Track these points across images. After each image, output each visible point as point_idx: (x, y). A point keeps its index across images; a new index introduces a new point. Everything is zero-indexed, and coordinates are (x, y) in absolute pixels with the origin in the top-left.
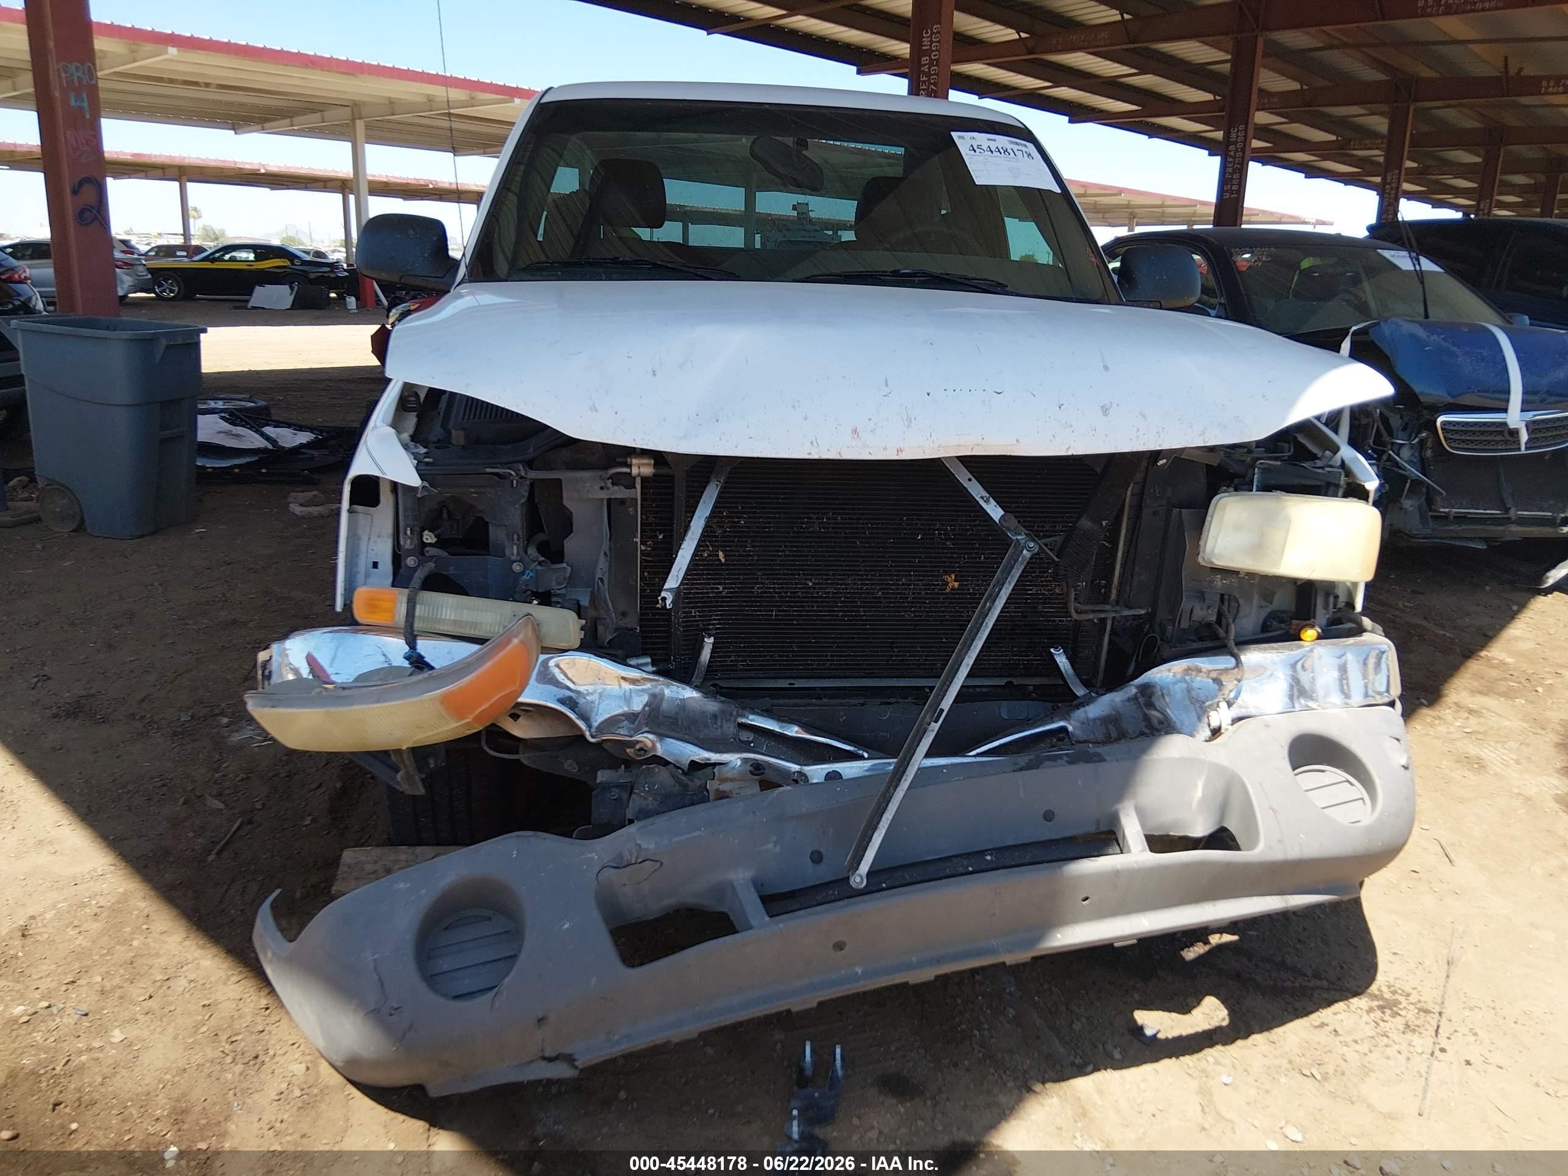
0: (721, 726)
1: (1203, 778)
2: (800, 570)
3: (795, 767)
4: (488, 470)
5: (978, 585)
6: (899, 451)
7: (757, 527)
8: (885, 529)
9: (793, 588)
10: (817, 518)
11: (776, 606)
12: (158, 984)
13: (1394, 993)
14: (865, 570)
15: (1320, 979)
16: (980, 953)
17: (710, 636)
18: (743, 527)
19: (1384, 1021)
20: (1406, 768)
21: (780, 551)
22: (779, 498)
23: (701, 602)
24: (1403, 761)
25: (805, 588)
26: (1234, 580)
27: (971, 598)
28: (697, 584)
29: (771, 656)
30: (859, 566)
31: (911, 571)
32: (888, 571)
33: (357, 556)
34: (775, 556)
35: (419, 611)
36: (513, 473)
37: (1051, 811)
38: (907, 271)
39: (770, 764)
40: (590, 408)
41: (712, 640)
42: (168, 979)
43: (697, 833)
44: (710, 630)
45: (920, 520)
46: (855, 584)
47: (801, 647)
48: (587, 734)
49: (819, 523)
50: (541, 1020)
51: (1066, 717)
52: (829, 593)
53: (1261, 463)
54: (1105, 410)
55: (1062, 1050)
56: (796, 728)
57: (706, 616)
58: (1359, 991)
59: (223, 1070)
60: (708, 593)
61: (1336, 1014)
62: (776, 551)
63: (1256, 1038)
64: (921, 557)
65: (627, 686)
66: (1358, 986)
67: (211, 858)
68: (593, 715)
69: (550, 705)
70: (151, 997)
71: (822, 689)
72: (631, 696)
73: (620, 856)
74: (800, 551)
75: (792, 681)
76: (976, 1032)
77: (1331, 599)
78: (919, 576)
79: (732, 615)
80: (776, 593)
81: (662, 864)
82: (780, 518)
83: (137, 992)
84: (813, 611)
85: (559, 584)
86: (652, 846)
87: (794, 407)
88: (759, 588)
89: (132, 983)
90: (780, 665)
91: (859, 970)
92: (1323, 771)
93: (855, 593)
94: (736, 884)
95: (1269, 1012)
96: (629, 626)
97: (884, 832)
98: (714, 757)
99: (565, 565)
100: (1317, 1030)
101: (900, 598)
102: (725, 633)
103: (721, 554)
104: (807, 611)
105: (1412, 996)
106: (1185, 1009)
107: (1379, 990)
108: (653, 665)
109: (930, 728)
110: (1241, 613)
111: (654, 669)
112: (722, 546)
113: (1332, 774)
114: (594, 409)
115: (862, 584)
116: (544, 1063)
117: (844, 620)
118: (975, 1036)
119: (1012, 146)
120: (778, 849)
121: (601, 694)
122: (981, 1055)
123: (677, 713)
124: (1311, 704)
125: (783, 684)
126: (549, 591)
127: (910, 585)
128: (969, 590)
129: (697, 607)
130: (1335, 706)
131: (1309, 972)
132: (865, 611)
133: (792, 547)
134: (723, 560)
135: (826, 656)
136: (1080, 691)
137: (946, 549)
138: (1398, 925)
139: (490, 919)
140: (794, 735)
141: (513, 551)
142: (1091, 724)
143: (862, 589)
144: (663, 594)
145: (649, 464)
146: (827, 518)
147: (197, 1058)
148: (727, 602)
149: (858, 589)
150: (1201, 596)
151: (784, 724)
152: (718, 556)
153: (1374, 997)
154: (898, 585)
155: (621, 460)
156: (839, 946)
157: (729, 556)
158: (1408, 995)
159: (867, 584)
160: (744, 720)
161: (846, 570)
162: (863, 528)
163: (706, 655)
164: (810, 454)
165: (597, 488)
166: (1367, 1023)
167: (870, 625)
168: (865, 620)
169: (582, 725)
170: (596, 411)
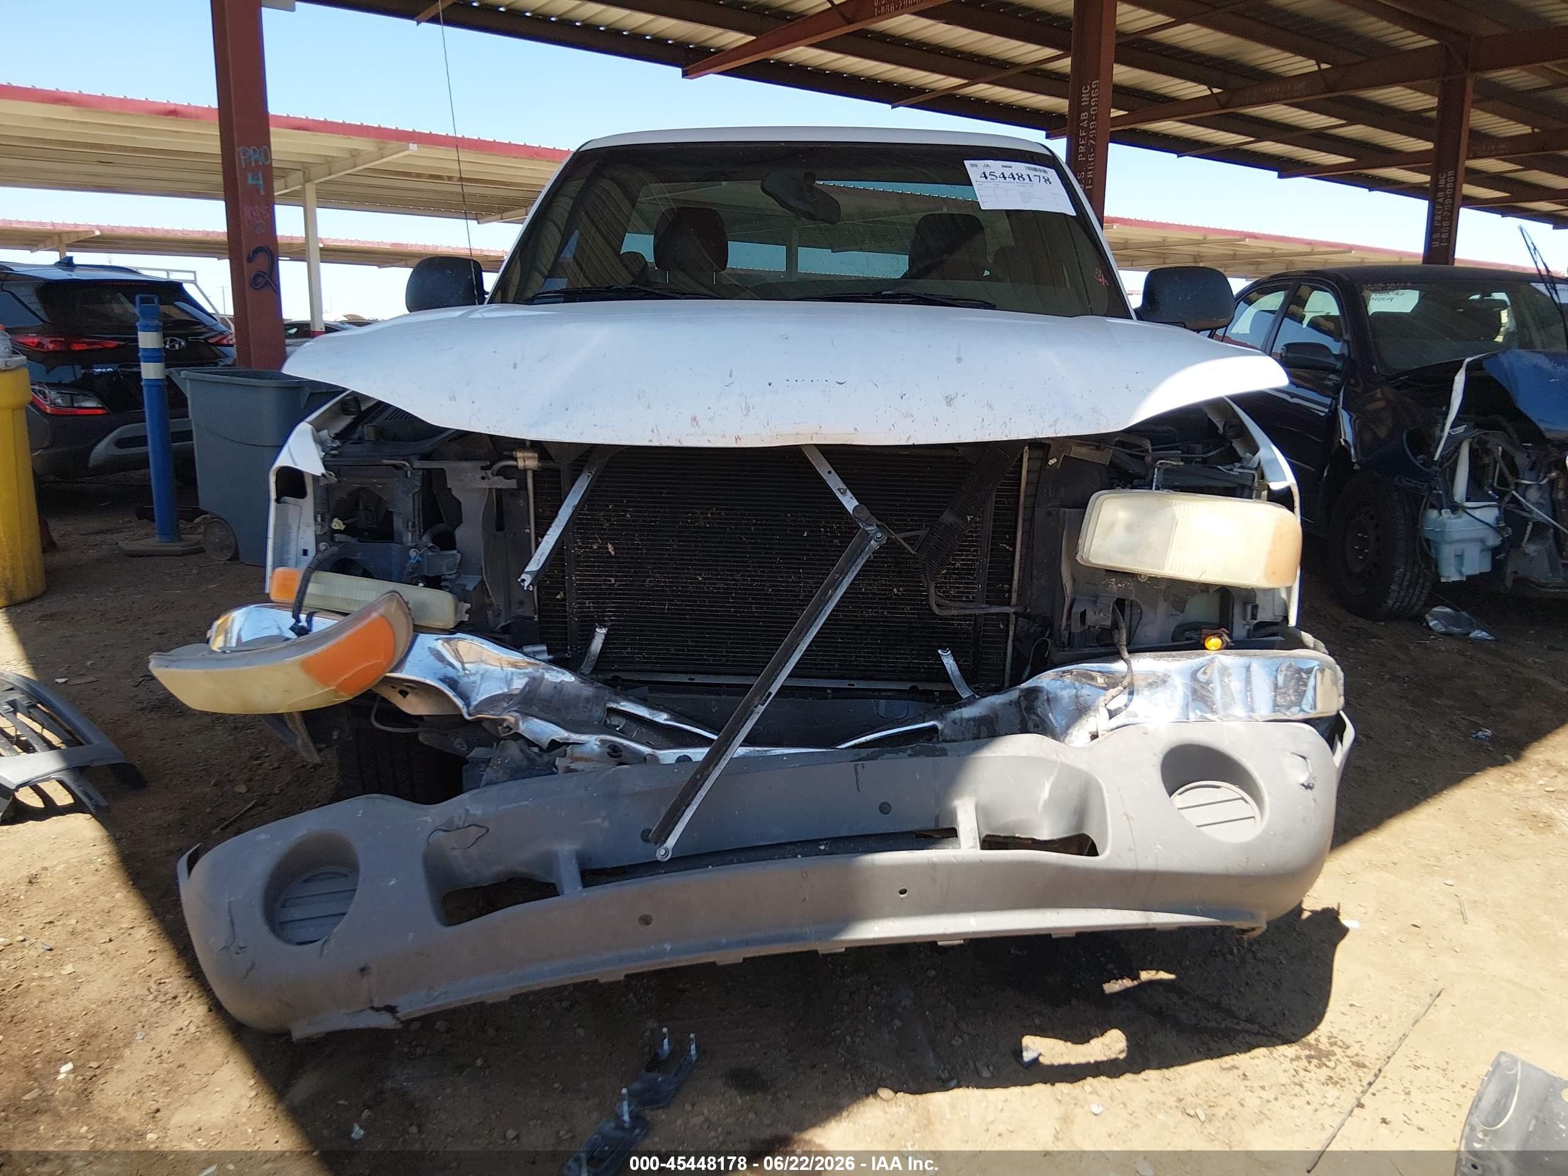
0: (591, 710)
1: (1052, 779)
2: (689, 565)
3: (646, 750)
4: (385, 462)
5: (870, 585)
6: (737, 438)
7: (644, 521)
8: (770, 525)
9: (682, 583)
10: (702, 514)
11: (668, 600)
12: (122, 931)
13: (1331, 1044)
14: (754, 567)
15: (1252, 1022)
16: (790, 939)
17: (602, 626)
18: (629, 521)
19: (1306, 1070)
20: (1308, 787)
21: (667, 545)
22: (662, 493)
23: (594, 594)
24: (1303, 778)
25: (695, 583)
26: (1131, 585)
27: (863, 598)
28: (589, 575)
29: (667, 650)
30: (747, 562)
31: (800, 569)
32: (776, 568)
33: (288, 543)
34: (663, 550)
35: (312, 588)
36: (407, 464)
37: (886, 803)
38: (889, 292)
39: (626, 747)
40: (450, 398)
41: (604, 631)
42: (132, 928)
43: (525, 803)
44: (605, 621)
45: (805, 517)
46: (744, 580)
47: (697, 642)
48: (464, 711)
49: (705, 518)
50: (363, 970)
51: (940, 716)
52: (719, 588)
53: (1161, 464)
54: (949, 401)
55: (933, 1064)
56: (665, 716)
57: (600, 607)
58: (1293, 1038)
59: (143, 1006)
60: (601, 585)
61: (1253, 1059)
62: (663, 545)
63: (1151, 1074)
64: (808, 555)
65: (510, 669)
66: (1293, 1034)
67: (214, 832)
68: (474, 694)
69: (428, 681)
70: (111, 940)
71: (728, 685)
72: (512, 679)
73: (451, 821)
74: (687, 546)
75: (692, 676)
76: (848, 1039)
77: (1249, 608)
78: (808, 573)
79: (625, 608)
80: (667, 586)
81: (488, 830)
82: (664, 513)
83: (101, 936)
84: (705, 606)
85: (449, 569)
86: (479, 812)
87: (639, 397)
88: (650, 582)
89: (102, 928)
90: (676, 659)
91: (668, 947)
92: (1218, 787)
93: (746, 589)
94: (560, 855)
95: (1176, 1049)
96: (527, 615)
97: (695, 807)
98: (575, 737)
99: (455, 552)
100: (1224, 1072)
101: (791, 596)
102: (620, 625)
103: (610, 546)
104: (699, 606)
105: (1351, 1048)
106: (1082, 1038)
107: (1317, 1040)
108: (549, 652)
109: (756, 710)
110: (1144, 620)
111: (550, 657)
112: (611, 539)
113: (1228, 790)
114: (453, 398)
115: (752, 580)
116: (372, 1013)
117: (736, 616)
118: (845, 1041)
119: (1029, 172)
120: (606, 824)
121: (482, 676)
122: (843, 1059)
123: (553, 696)
124: (1209, 716)
125: (684, 678)
126: (440, 576)
127: (800, 582)
128: (861, 589)
129: (592, 598)
130: (1237, 719)
131: (1244, 1015)
132: (757, 608)
133: (679, 541)
134: (613, 553)
135: (722, 652)
136: (965, 694)
137: (834, 546)
138: (1370, 977)
139: (346, 876)
140: (662, 721)
141: (408, 538)
142: (964, 724)
143: (752, 585)
144: (523, 576)
145: (534, 458)
146: (711, 514)
147: (124, 994)
148: (620, 594)
149: (748, 585)
150: (1095, 599)
151: (655, 712)
152: (607, 548)
153: (1310, 1046)
154: (788, 582)
155: (506, 453)
156: (646, 920)
157: (619, 549)
158: (1348, 1047)
159: (757, 581)
160: (614, 706)
161: (734, 566)
162: (748, 524)
163: (597, 644)
164: (651, 441)
165: (478, 477)
166: (1285, 1071)
167: (763, 622)
168: (757, 617)
169: (459, 703)
170: (455, 400)
